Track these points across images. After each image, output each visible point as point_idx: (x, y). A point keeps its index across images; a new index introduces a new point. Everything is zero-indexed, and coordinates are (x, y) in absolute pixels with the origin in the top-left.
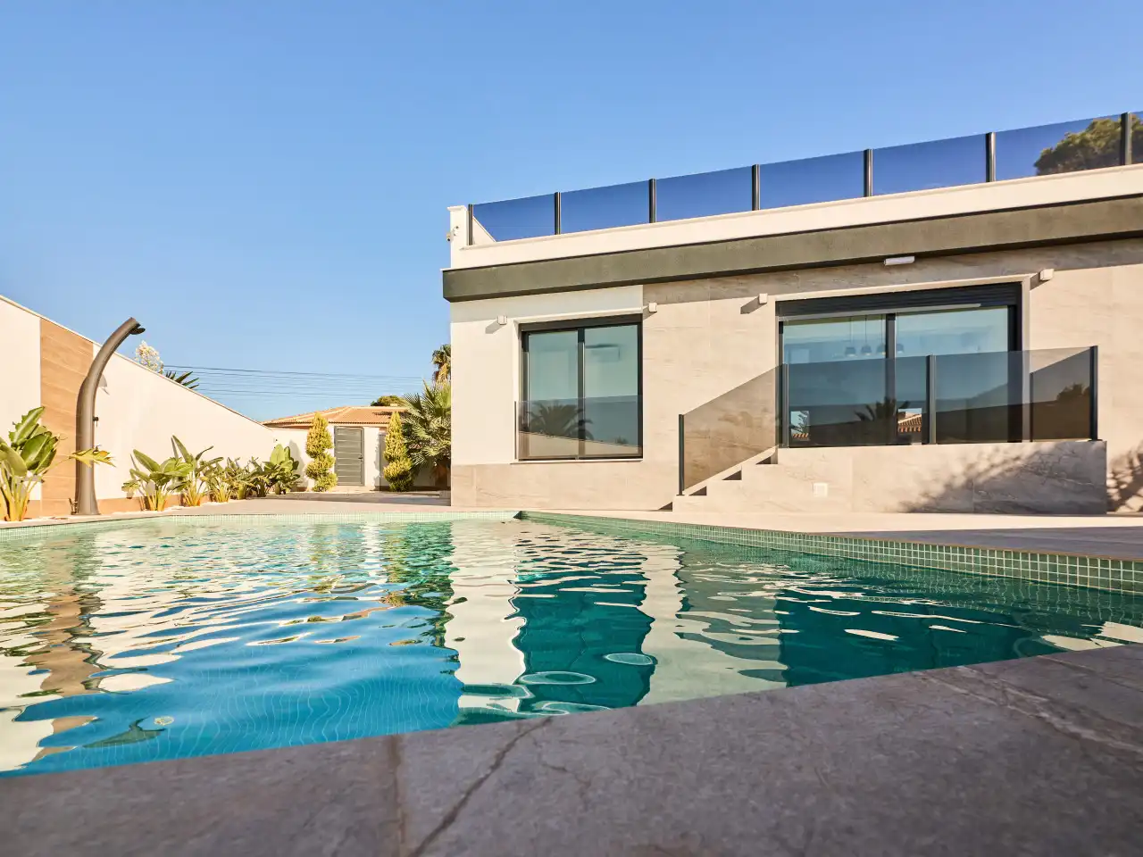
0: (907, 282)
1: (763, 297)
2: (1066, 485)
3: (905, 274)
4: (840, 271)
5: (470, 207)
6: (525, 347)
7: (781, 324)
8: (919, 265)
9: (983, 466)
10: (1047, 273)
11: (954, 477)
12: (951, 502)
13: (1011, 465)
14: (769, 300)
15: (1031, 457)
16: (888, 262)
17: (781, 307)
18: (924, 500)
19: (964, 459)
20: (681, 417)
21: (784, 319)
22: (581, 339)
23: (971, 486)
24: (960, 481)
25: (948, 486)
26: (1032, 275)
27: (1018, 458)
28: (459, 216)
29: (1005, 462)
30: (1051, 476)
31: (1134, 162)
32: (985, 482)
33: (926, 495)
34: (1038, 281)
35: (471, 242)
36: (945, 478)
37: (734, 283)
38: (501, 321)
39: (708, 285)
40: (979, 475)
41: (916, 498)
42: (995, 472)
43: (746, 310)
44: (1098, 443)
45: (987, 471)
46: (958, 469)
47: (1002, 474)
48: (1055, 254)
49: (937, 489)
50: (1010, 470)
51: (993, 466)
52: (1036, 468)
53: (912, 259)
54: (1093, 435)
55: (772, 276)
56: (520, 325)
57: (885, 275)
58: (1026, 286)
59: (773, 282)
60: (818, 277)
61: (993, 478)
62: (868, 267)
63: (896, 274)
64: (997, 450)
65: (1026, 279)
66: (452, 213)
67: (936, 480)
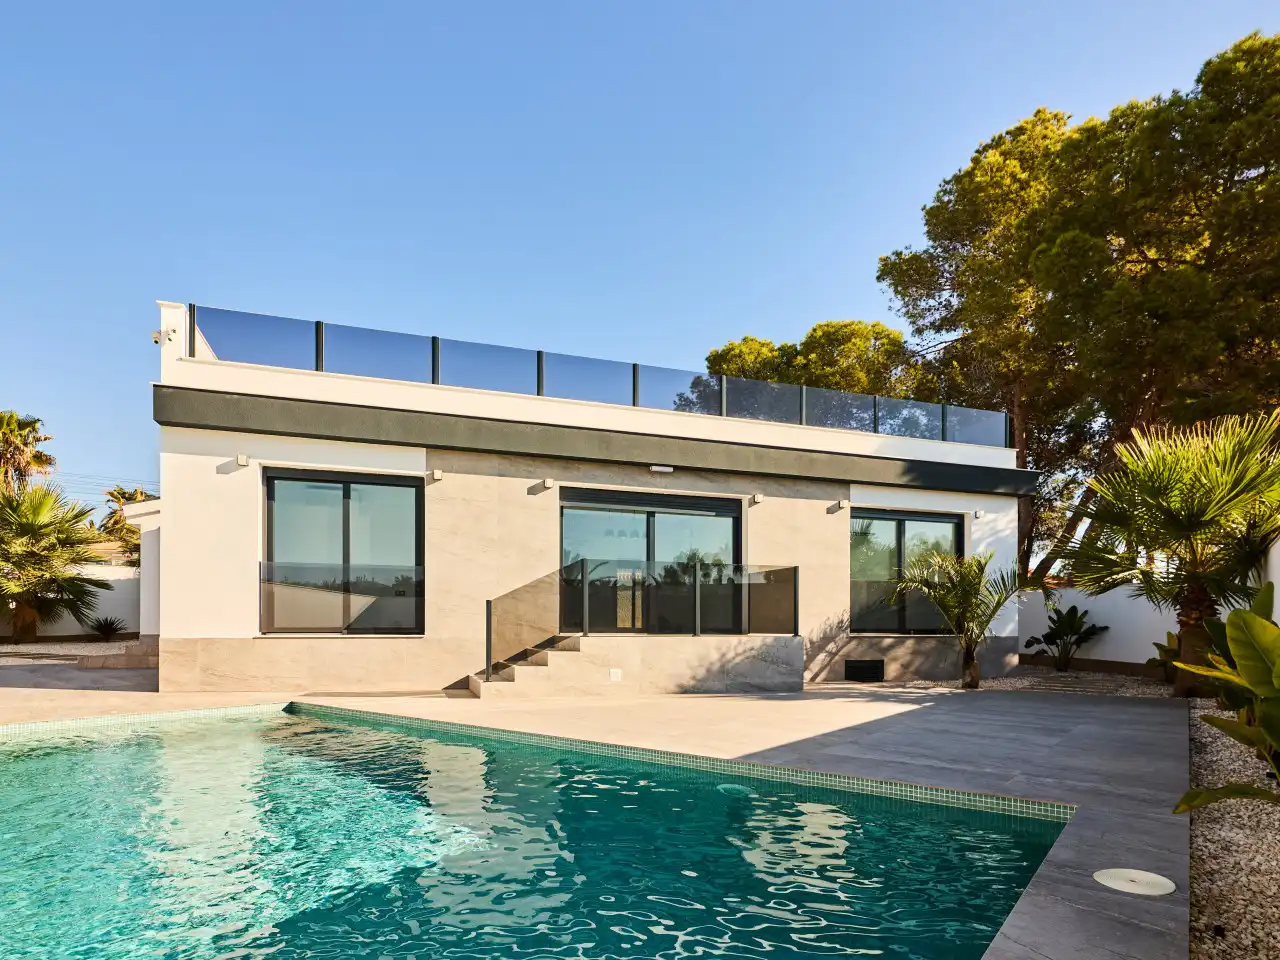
0: (666, 487)
1: (549, 482)
2: (781, 669)
3: (664, 480)
4: (615, 469)
5: (192, 308)
6: (270, 495)
7: (562, 508)
8: (675, 474)
9: (730, 655)
10: (759, 497)
11: (712, 664)
12: (710, 684)
13: (748, 654)
14: (554, 485)
15: (761, 648)
16: (654, 468)
17: (566, 493)
18: (692, 683)
19: (719, 649)
20: (489, 603)
21: (565, 504)
22: (347, 495)
23: (723, 671)
24: (716, 667)
25: (708, 671)
26: (750, 496)
27: (752, 649)
28: (174, 317)
29: (745, 652)
30: (772, 662)
31: (807, 424)
32: (733, 668)
33: (694, 678)
34: (753, 502)
35: (192, 353)
36: (706, 664)
37: (523, 465)
38: (242, 461)
39: (496, 462)
40: (729, 661)
41: (689, 682)
42: (738, 660)
43: (532, 491)
44: (798, 638)
45: (734, 658)
46: (715, 656)
47: (742, 661)
48: (763, 482)
49: (701, 673)
50: (747, 658)
51: (737, 655)
52: (764, 657)
53: (671, 470)
54: (796, 632)
55: (556, 464)
56: (265, 469)
57: (648, 478)
58: (745, 504)
59: (555, 469)
60: (599, 471)
61: (738, 664)
62: (635, 469)
63: (658, 480)
64: (740, 642)
65: (745, 499)
66: (162, 309)
67: (701, 666)
